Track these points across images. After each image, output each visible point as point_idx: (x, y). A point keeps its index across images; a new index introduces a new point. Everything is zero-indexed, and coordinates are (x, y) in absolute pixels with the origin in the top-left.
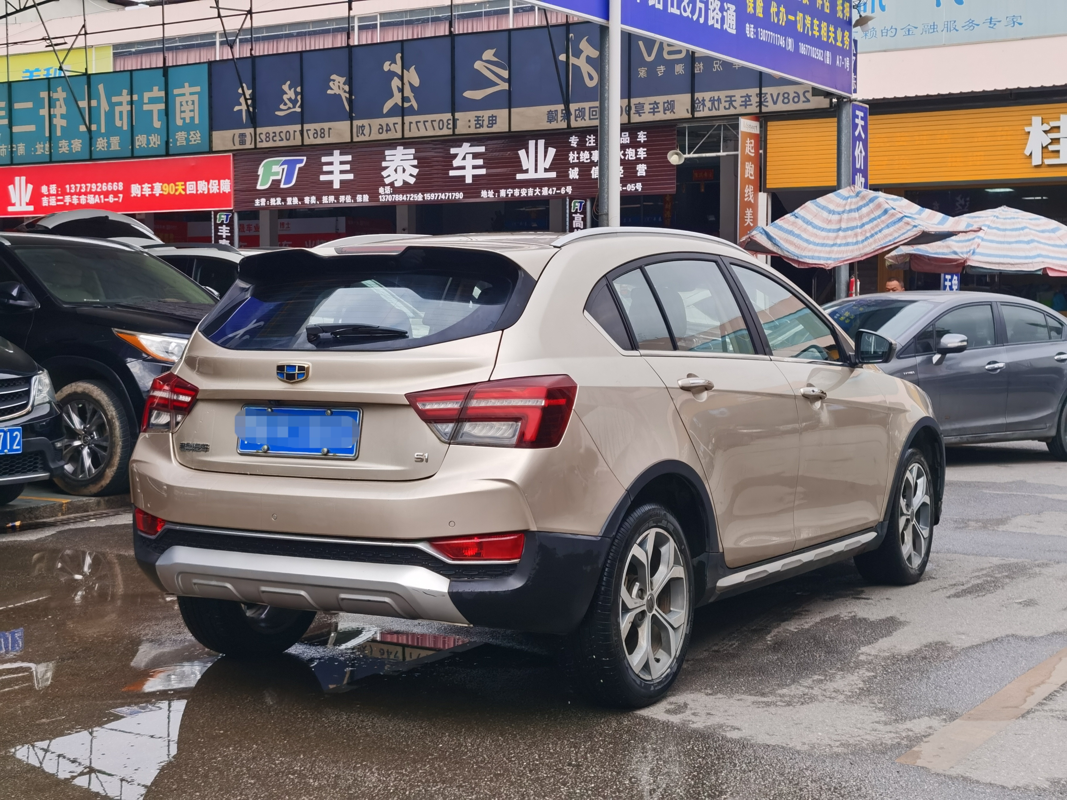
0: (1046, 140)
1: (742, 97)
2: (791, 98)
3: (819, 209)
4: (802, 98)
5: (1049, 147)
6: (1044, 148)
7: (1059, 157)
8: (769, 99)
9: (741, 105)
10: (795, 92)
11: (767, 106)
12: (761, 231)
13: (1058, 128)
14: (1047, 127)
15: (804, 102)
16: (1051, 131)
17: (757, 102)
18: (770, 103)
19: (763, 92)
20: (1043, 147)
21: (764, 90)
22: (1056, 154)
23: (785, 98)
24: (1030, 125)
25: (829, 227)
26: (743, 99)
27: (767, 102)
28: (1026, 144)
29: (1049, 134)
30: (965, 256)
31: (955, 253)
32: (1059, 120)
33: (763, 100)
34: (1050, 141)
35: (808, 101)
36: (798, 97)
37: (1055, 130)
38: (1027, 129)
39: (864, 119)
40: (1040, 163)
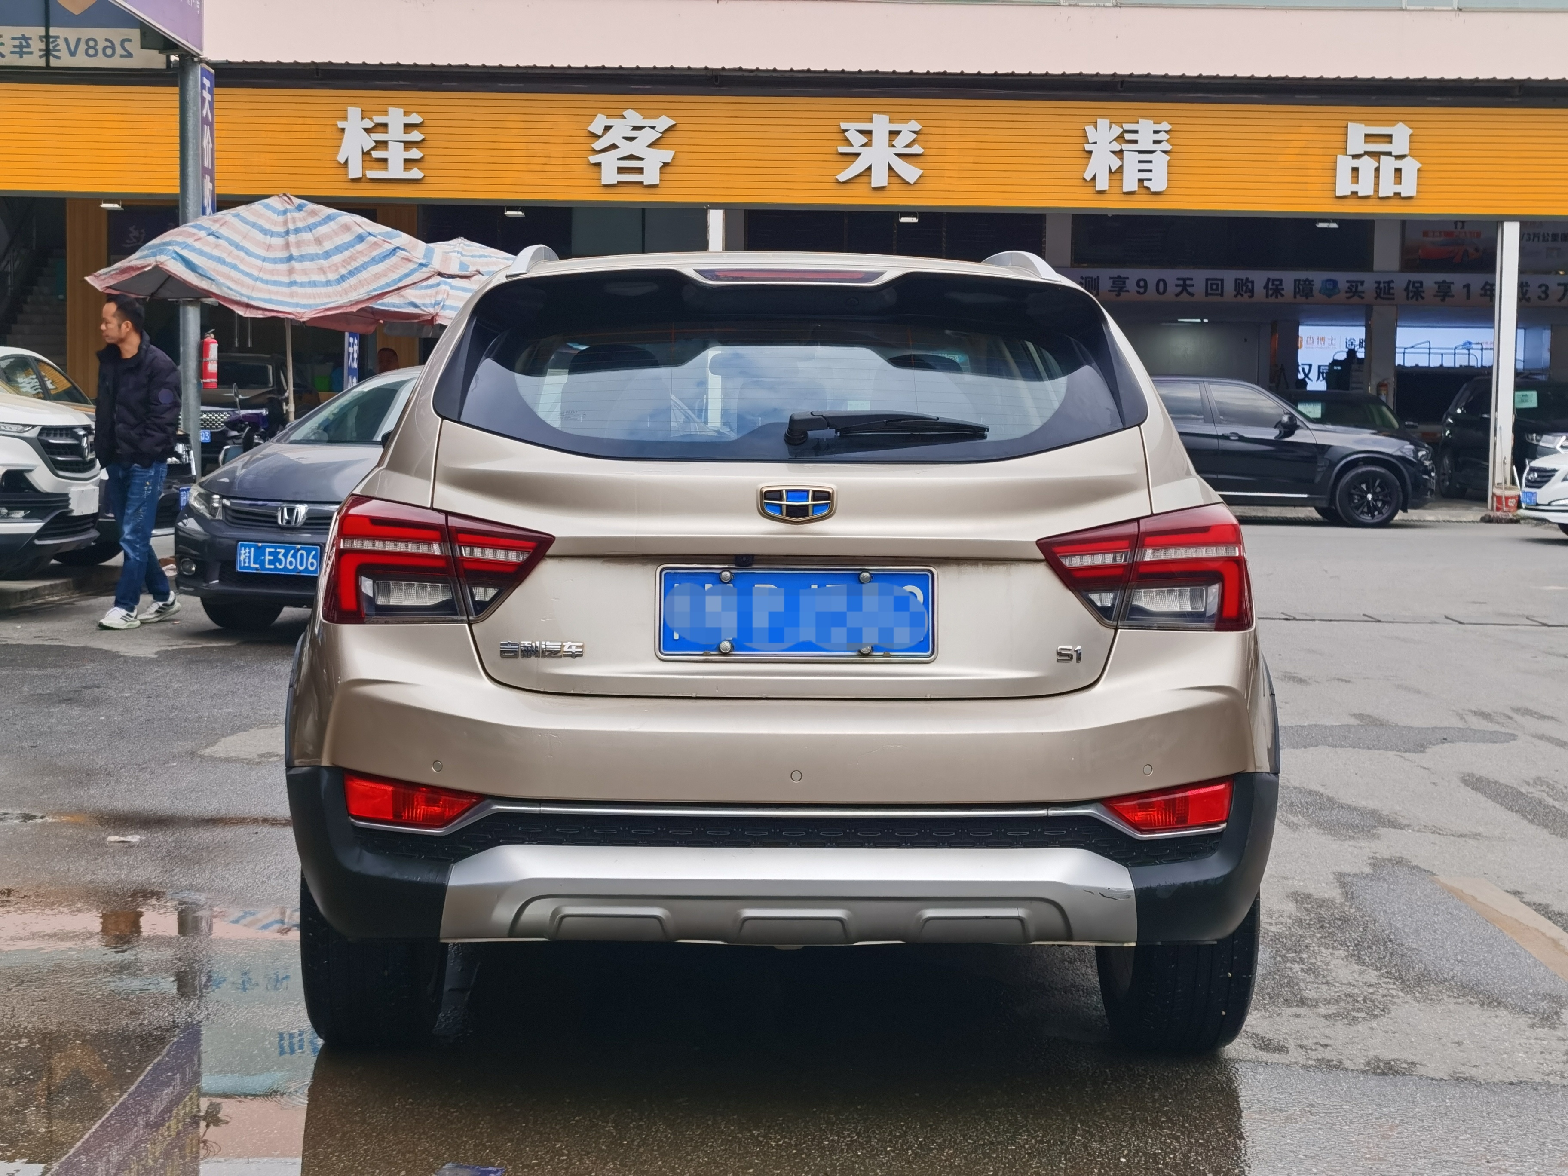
0: (368, 142)
1: (13, 39)
2: (100, 47)
3: (249, 227)
4: (119, 51)
5: (373, 152)
6: (366, 154)
7: (386, 169)
8: (62, 45)
9: (12, 53)
10: (107, 40)
11: (58, 58)
12: (174, 255)
13: (385, 125)
14: (370, 125)
15: (122, 56)
16: (374, 130)
17: (40, 50)
18: (64, 53)
19: (51, 34)
20: (363, 153)
21: (53, 31)
22: (382, 165)
23: (89, 47)
24: (345, 118)
25: (272, 255)
26: (17, 43)
27: (59, 51)
28: (339, 146)
29: (372, 135)
30: (431, 310)
31: (415, 306)
32: (387, 115)
33: (51, 46)
34: (374, 144)
35: (130, 55)
36: (113, 47)
37: (381, 129)
38: (341, 124)
39: (211, 92)
40: (360, 176)
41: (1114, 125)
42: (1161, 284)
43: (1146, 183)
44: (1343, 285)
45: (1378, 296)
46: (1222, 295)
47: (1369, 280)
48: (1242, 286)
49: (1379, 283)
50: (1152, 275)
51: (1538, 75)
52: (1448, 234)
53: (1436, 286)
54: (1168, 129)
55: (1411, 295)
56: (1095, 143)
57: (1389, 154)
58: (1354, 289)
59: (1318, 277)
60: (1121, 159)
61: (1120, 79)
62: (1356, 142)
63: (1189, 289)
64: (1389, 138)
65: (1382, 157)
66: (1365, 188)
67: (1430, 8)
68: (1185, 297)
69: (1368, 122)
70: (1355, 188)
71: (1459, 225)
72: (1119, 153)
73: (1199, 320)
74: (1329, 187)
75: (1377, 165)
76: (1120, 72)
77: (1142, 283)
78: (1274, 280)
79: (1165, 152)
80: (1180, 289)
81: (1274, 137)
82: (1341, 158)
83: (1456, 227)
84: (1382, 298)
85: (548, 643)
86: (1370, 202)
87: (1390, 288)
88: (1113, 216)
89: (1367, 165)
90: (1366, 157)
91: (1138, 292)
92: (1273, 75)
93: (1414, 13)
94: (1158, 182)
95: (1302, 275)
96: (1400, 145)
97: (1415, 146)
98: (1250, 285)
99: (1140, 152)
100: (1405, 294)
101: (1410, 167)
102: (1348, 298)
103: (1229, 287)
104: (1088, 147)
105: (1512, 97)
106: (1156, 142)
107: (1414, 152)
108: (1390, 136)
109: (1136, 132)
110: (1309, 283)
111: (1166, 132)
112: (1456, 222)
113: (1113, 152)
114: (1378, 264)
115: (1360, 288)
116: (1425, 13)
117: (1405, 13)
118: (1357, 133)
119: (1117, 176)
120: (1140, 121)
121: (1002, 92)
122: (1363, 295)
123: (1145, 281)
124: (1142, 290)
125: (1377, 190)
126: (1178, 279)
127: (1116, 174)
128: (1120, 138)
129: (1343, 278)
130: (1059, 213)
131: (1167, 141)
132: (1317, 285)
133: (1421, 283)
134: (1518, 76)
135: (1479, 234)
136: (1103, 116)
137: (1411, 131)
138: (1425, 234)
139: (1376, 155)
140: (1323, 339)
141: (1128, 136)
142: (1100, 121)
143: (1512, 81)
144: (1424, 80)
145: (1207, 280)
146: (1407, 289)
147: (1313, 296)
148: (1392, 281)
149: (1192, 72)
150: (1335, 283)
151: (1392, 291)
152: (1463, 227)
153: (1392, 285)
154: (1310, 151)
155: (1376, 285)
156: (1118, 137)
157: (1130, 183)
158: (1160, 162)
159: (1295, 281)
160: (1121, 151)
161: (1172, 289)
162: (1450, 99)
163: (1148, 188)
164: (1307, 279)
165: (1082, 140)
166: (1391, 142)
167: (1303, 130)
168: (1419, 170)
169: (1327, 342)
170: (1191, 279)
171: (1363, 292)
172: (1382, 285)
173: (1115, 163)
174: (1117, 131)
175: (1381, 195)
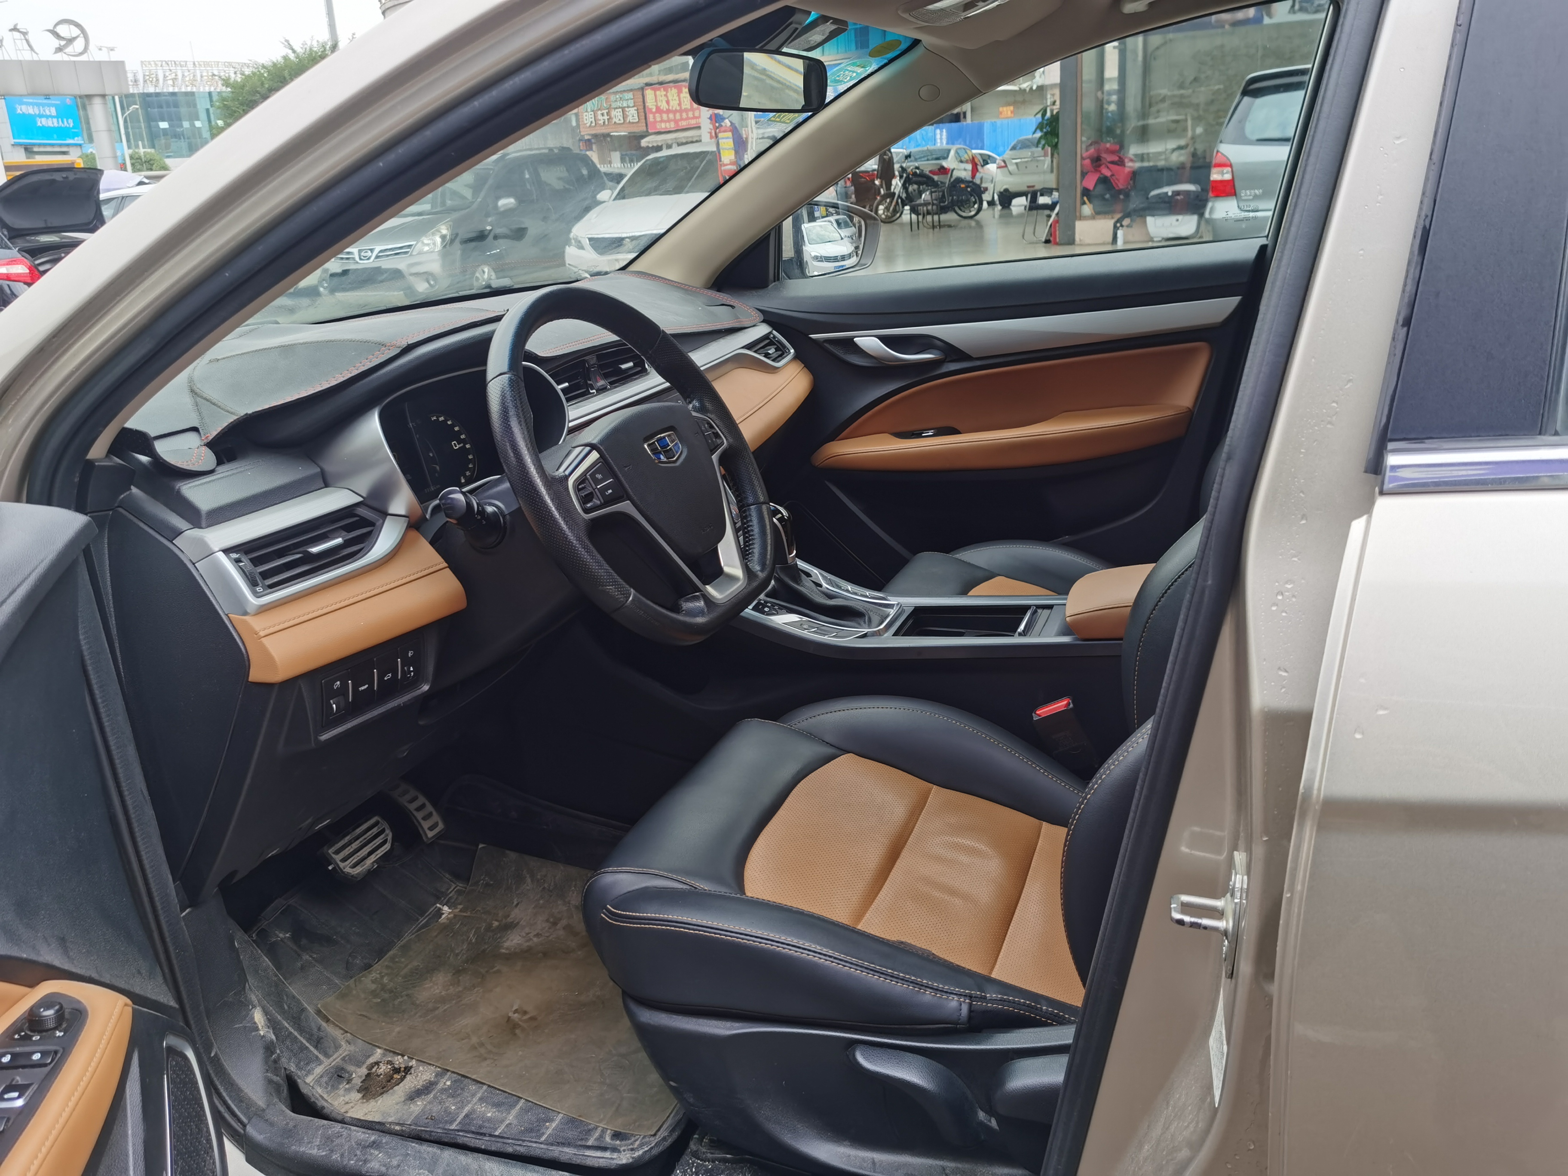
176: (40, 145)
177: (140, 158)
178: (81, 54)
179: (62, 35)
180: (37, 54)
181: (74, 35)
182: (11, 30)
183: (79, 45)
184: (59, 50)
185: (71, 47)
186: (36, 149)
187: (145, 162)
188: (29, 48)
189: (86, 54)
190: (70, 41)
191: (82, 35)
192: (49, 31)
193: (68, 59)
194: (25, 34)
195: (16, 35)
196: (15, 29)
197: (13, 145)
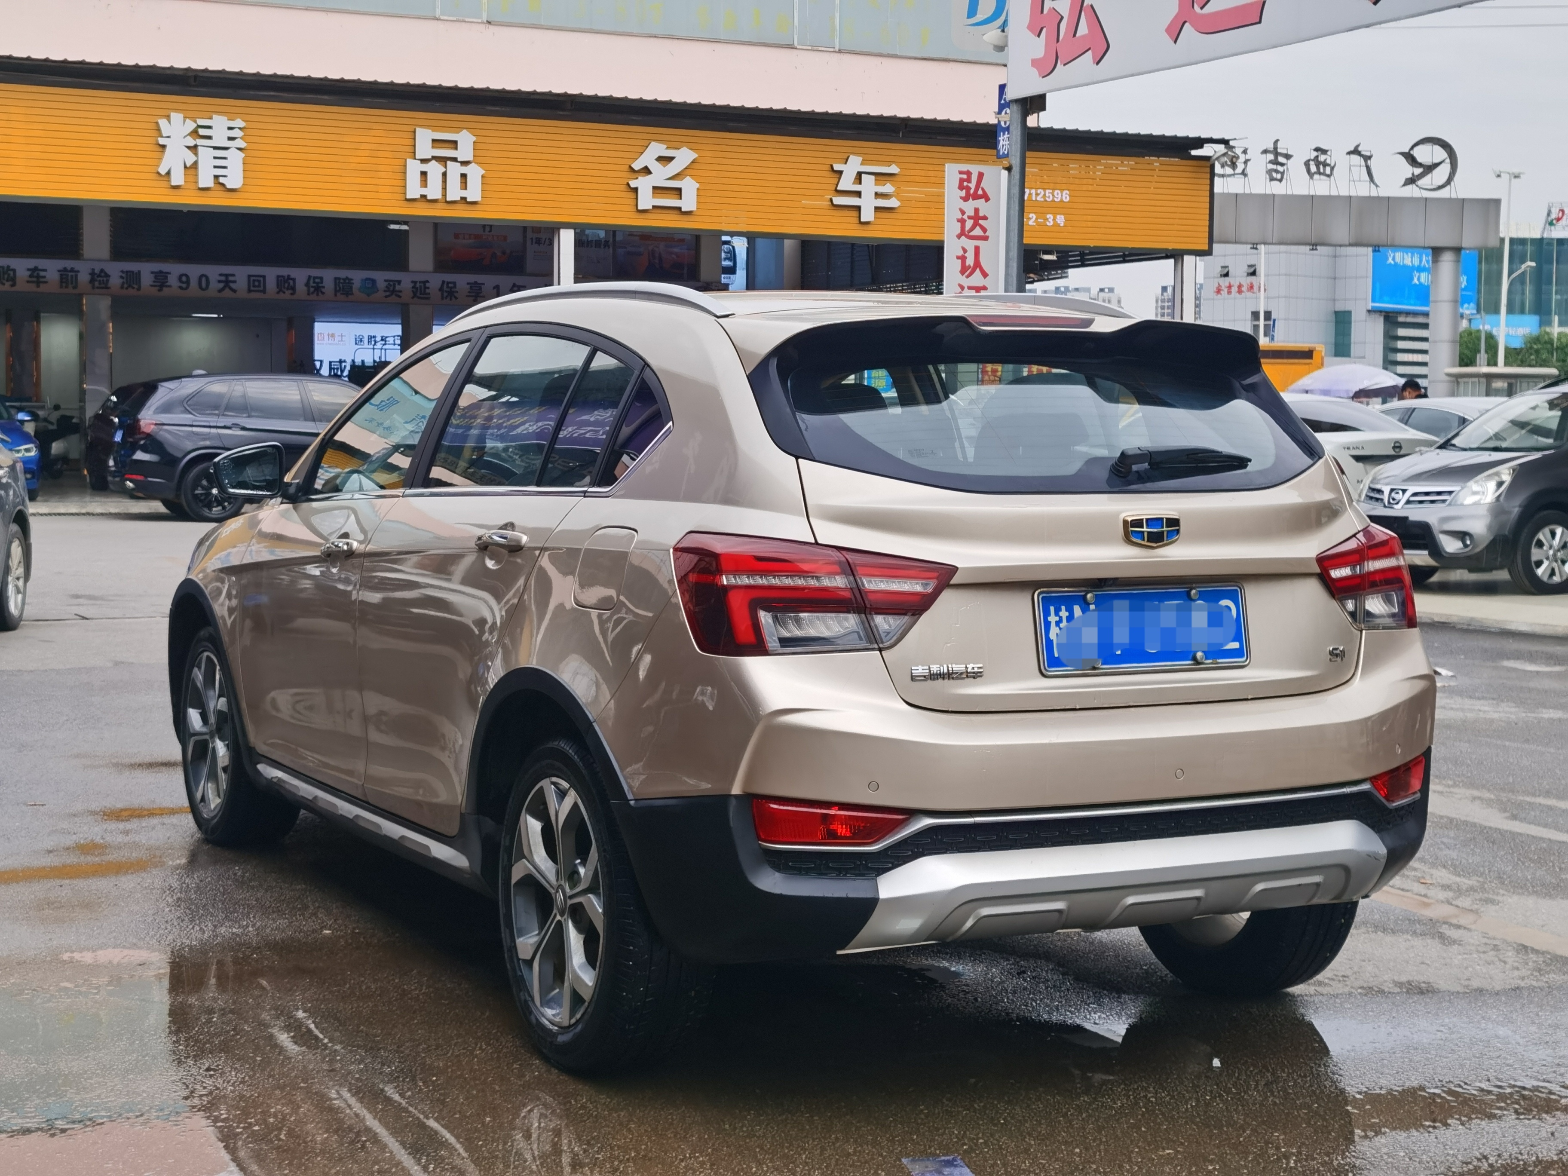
41: (187, 120)
42: (204, 279)
43: (221, 180)
44: (381, 285)
45: (415, 295)
46: (264, 291)
47: (406, 281)
48: (285, 283)
49: (414, 282)
50: (194, 271)
51: (588, 90)
52: (477, 237)
53: (468, 286)
54: (241, 126)
55: (445, 294)
56: (169, 137)
57: (455, 160)
58: (392, 289)
59: (357, 276)
60: (196, 154)
61: (194, 74)
62: (424, 149)
63: (232, 285)
64: (454, 144)
65: (449, 163)
66: (434, 191)
67: (461, 19)
68: (227, 293)
69: (435, 128)
70: (424, 191)
71: (488, 229)
72: (194, 149)
73: (216, 316)
74: (399, 190)
75: (444, 170)
76: (194, 67)
77: (184, 279)
78: (315, 278)
79: (240, 149)
80: (221, 285)
81: (346, 139)
82: (410, 162)
83: (484, 231)
84: (419, 298)
85: (954, 666)
86: (438, 205)
87: (426, 288)
88: (188, 211)
89: (435, 170)
90: (433, 162)
91: (181, 288)
92: (346, 78)
93: (448, 23)
94: (234, 179)
95: (343, 273)
96: (465, 151)
97: (479, 153)
98: (291, 282)
99: (215, 148)
100: (440, 293)
101: (475, 173)
102: (386, 297)
103: (271, 284)
104: (162, 141)
105: (563, 110)
106: (231, 139)
107: (478, 158)
108: (455, 142)
109: (210, 127)
110: (348, 281)
111: (240, 128)
112: (484, 226)
113: (188, 147)
114: (413, 264)
115: (398, 288)
116: (458, 24)
117: (439, 22)
118: (424, 138)
119: (192, 171)
120: (214, 116)
121: (69, 80)
122: (400, 294)
123: (186, 276)
124: (184, 286)
125: (444, 195)
126: (221, 275)
127: (192, 169)
128: (195, 133)
129: (381, 277)
130: (96, 206)
131: (241, 138)
132: (357, 285)
133: (454, 283)
134: (571, 91)
135: (505, 238)
136: (176, 110)
137: (474, 139)
138: (456, 236)
139: (443, 160)
140: (333, 335)
141: (202, 132)
142: (173, 115)
143: (565, 95)
144: (487, 90)
145: (249, 276)
146: (441, 289)
147: (352, 294)
148: (428, 282)
149: (267, 70)
150: (373, 281)
151: (427, 291)
152: (490, 231)
153: (427, 285)
154: (380, 154)
155: (412, 285)
156: (192, 132)
157: (205, 179)
158: (235, 160)
159: (336, 279)
160: (196, 146)
161: (214, 285)
162: (508, 109)
163: (223, 185)
164: (347, 278)
165: (155, 133)
166: (456, 148)
167: (373, 133)
168: (483, 177)
169: (337, 338)
170: (233, 275)
171: (401, 291)
172: (418, 285)
173: (190, 159)
174: (191, 126)
175: (448, 199)
176: (1408, 313)
177: (1551, 342)
178: (1440, 187)
179: (1419, 160)
180: (1377, 186)
181: (1436, 161)
182: (1349, 153)
183: (1440, 175)
184: (1411, 181)
185: (1429, 176)
186: (1401, 319)
187: (1558, 348)
188: (1368, 179)
189: (1448, 187)
190: (1429, 169)
191: (1448, 160)
192: (1402, 154)
193: (1420, 196)
194: (1367, 158)
195: (1355, 158)
196: (1356, 152)
197: (1369, 311)
